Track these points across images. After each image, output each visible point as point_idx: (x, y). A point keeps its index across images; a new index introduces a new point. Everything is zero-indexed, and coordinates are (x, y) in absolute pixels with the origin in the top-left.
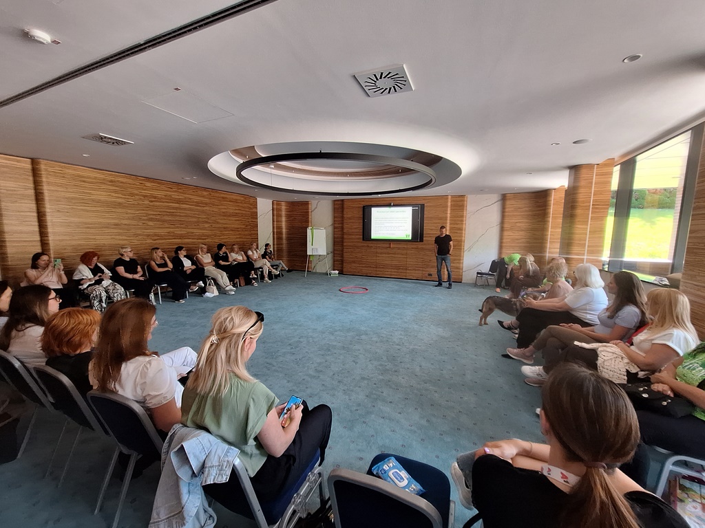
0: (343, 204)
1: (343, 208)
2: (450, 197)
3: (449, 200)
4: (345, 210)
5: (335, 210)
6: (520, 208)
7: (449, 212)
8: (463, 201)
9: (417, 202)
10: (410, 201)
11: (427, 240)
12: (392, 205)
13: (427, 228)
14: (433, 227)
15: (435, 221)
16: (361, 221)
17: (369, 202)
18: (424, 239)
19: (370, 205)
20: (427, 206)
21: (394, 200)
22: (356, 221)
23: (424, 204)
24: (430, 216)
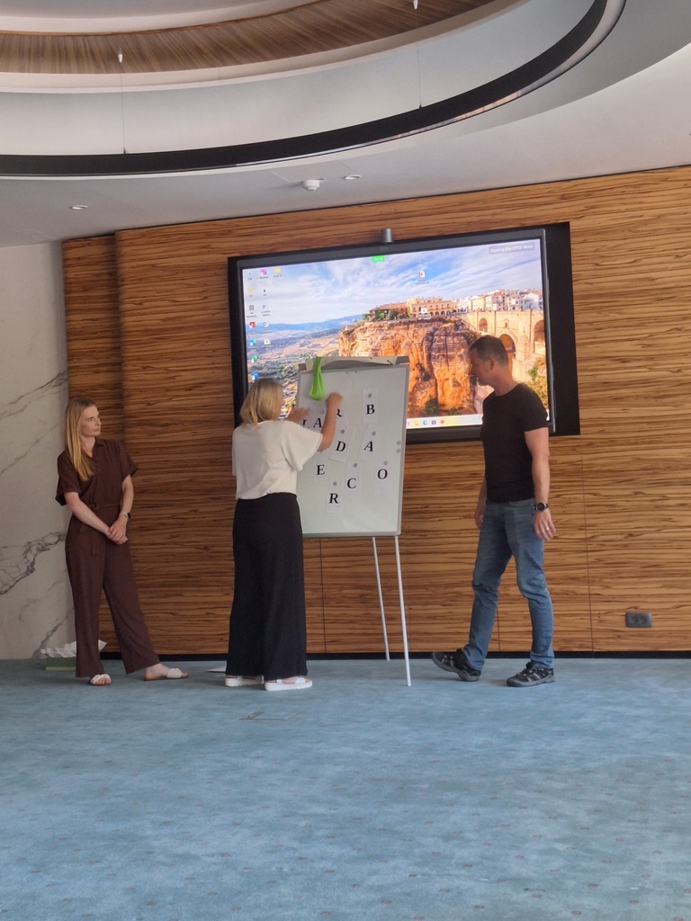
0: (112, 259)
1: (114, 280)
4: (129, 290)
5: (71, 295)
9: (530, 212)
10: (487, 215)
11: (598, 422)
12: (389, 239)
13: (592, 350)
14: (627, 346)
15: (636, 311)
16: (224, 344)
17: (262, 233)
18: (584, 414)
19: (267, 250)
20: (583, 232)
21: (398, 216)
22: (196, 347)
23: (568, 223)
24: (607, 283)
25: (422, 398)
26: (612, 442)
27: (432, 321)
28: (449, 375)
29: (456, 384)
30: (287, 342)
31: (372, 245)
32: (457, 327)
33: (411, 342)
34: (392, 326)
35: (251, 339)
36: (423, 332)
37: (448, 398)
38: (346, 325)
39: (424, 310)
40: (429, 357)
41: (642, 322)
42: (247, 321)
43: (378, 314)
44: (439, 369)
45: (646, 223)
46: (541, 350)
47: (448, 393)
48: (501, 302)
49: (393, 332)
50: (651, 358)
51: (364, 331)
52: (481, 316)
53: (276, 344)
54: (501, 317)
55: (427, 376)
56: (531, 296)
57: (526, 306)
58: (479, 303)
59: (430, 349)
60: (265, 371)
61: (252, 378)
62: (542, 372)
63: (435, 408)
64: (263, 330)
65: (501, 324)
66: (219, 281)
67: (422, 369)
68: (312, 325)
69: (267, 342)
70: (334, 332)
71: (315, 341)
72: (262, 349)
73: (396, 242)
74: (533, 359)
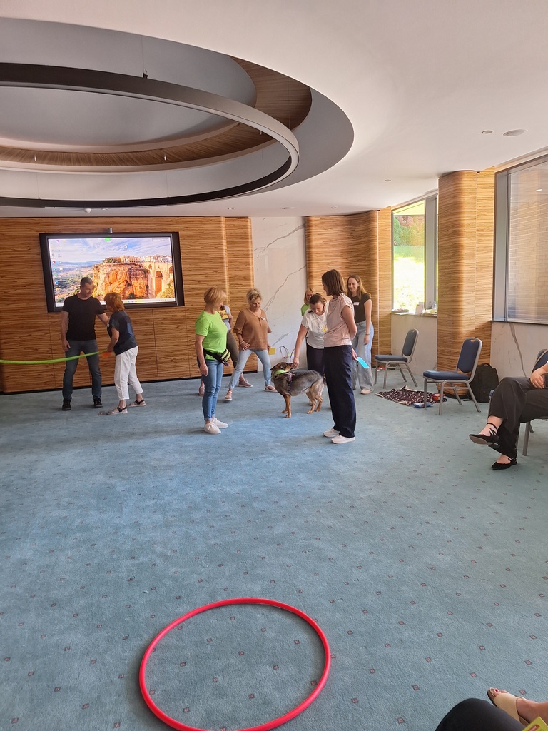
2: (223, 219)
3: (223, 225)
6: (331, 241)
7: (225, 248)
8: (245, 227)
9: (164, 227)
10: (149, 226)
11: (190, 302)
12: (111, 232)
13: (188, 277)
14: (200, 276)
15: (202, 265)
16: (39, 268)
17: (55, 225)
18: (186, 299)
19: (57, 232)
20: (184, 236)
21: (114, 223)
22: (26, 269)
23: (178, 233)
24: (192, 255)
25: (128, 293)
26: (196, 309)
27: (131, 264)
28: (138, 284)
29: (141, 288)
30: (70, 269)
31: (104, 233)
32: (140, 267)
33: (123, 271)
34: (114, 265)
35: (54, 267)
36: (127, 268)
37: (138, 292)
38: (96, 264)
39: (127, 260)
40: (130, 277)
41: (205, 269)
42: (51, 260)
43: (109, 261)
44: (134, 282)
45: (205, 235)
46: (172, 277)
47: (138, 291)
48: (157, 260)
49: (115, 268)
50: (208, 281)
51: (103, 267)
52: (149, 263)
53: (64, 270)
54: (157, 264)
55: (129, 284)
56: (167, 257)
57: (166, 261)
58: (148, 259)
59: (130, 274)
60: (61, 280)
61: (55, 283)
62: (172, 285)
63: (133, 296)
64: (59, 264)
65: (157, 267)
66: (36, 243)
67: (127, 282)
68: (81, 263)
69: (61, 269)
70: (90, 266)
71: (82, 270)
72: (59, 272)
73: (113, 233)
74: (169, 280)
